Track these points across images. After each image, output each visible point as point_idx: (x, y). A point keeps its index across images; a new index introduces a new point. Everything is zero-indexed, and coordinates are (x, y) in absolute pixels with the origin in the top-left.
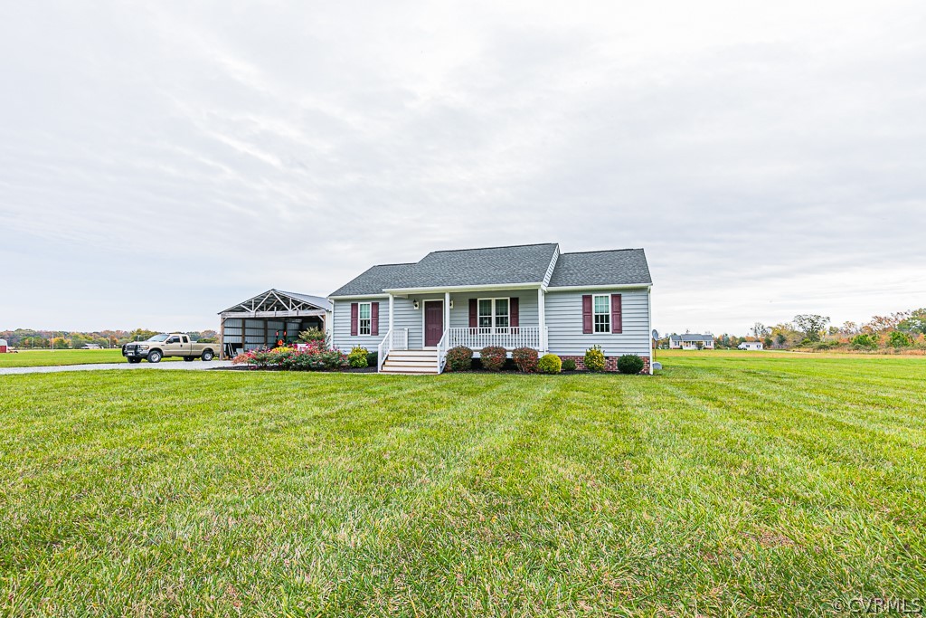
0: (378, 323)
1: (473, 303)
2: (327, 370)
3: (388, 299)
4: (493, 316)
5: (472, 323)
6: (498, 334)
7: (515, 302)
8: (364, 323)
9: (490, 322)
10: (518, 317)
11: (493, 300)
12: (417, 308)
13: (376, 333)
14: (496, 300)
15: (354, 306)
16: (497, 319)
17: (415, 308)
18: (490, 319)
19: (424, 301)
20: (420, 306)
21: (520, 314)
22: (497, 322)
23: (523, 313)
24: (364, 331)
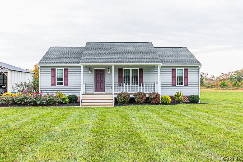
0: (67, 79)
1: (120, 70)
2: (51, 105)
3: (80, 67)
4: (131, 77)
5: (120, 80)
6: (132, 86)
7: (141, 70)
8: (60, 79)
9: (129, 80)
10: (142, 78)
11: (131, 69)
12: (91, 72)
13: (67, 85)
14: (132, 69)
15: (53, 70)
16: (132, 78)
17: (89, 72)
18: (129, 78)
19: (94, 68)
20: (92, 71)
21: (143, 76)
22: (132, 80)
23: (145, 76)
24: (60, 84)
